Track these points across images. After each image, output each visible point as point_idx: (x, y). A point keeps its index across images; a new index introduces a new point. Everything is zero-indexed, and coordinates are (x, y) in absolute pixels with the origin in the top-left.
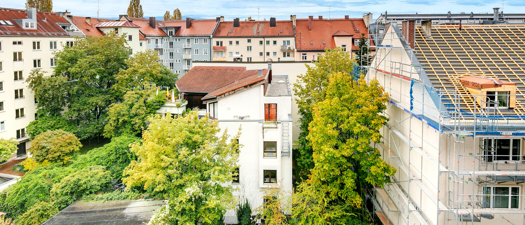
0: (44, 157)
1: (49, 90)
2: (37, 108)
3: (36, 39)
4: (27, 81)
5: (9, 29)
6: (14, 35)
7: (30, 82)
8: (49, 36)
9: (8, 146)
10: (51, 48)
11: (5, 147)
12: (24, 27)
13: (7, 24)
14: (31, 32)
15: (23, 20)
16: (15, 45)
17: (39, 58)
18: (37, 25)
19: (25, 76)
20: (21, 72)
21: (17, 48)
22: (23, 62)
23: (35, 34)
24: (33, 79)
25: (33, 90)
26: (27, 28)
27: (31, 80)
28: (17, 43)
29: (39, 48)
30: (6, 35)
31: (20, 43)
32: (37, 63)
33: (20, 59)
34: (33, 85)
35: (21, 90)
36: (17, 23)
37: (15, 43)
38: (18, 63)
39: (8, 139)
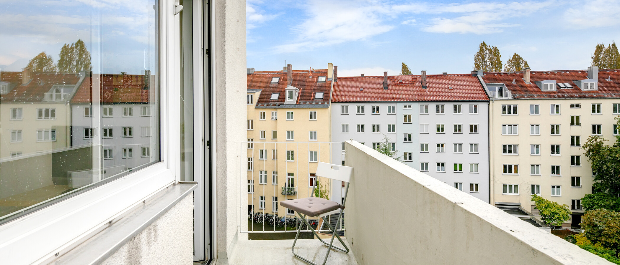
0: (597, 237)
1: (609, 162)
2: (593, 181)
3: (596, 102)
4: (584, 147)
5: (568, 91)
6: (572, 97)
7: (587, 149)
8: (612, 98)
9: (560, 212)
10: (614, 112)
11: (557, 211)
12: (583, 89)
13: (566, 87)
14: (591, 94)
15: (582, 81)
16: (573, 109)
17: (599, 124)
18: (599, 85)
19: (582, 142)
20: (578, 138)
21: (575, 112)
22: (580, 127)
23: (595, 95)
24: (591, 147)
25: (590, 159)
26: (587, 90)
27: (588, 147)
28: (575, 106)
29: (599, 111)
30: (564, 98)
31: (578, 106)
32: (596, 129)
33: (578, 124)
34: (591, 153)
35: (578, 158)
36: (576, 84)
37: (572, 106)
38: (575, 127)
39: (562, 205)
